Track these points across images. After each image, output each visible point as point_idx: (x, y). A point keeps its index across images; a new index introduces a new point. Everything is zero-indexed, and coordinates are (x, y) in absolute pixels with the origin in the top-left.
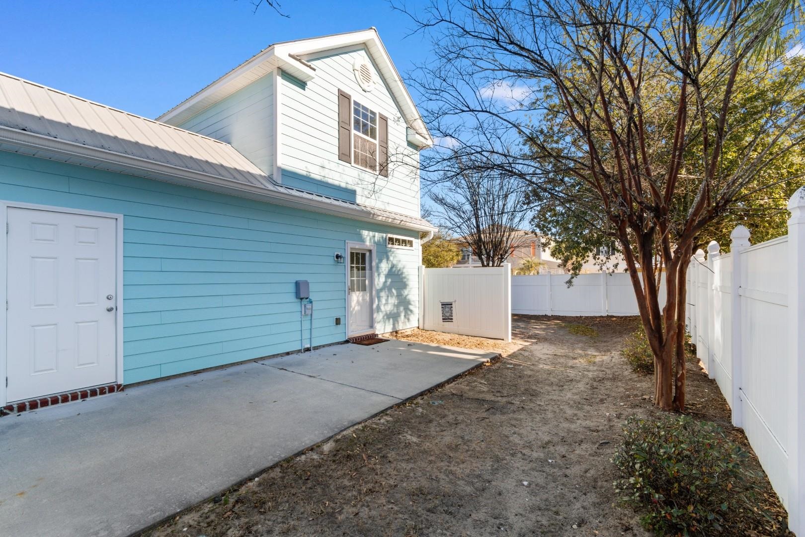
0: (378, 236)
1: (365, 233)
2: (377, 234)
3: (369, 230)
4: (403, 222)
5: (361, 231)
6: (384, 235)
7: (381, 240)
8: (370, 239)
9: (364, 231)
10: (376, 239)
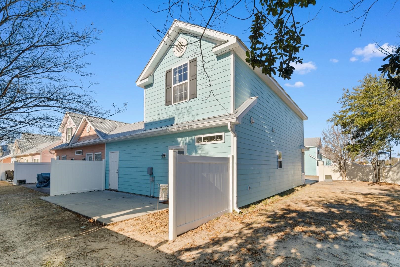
0: (188, 139)
1: (180, 139)
2: (187, 138)
3: (182, 137)
4: (190, 127)
5: (177, 139)
6: (193, 137)
7: (191, 141)
8: (183, 142)
9: (179, 138)
10: (187, 141)
